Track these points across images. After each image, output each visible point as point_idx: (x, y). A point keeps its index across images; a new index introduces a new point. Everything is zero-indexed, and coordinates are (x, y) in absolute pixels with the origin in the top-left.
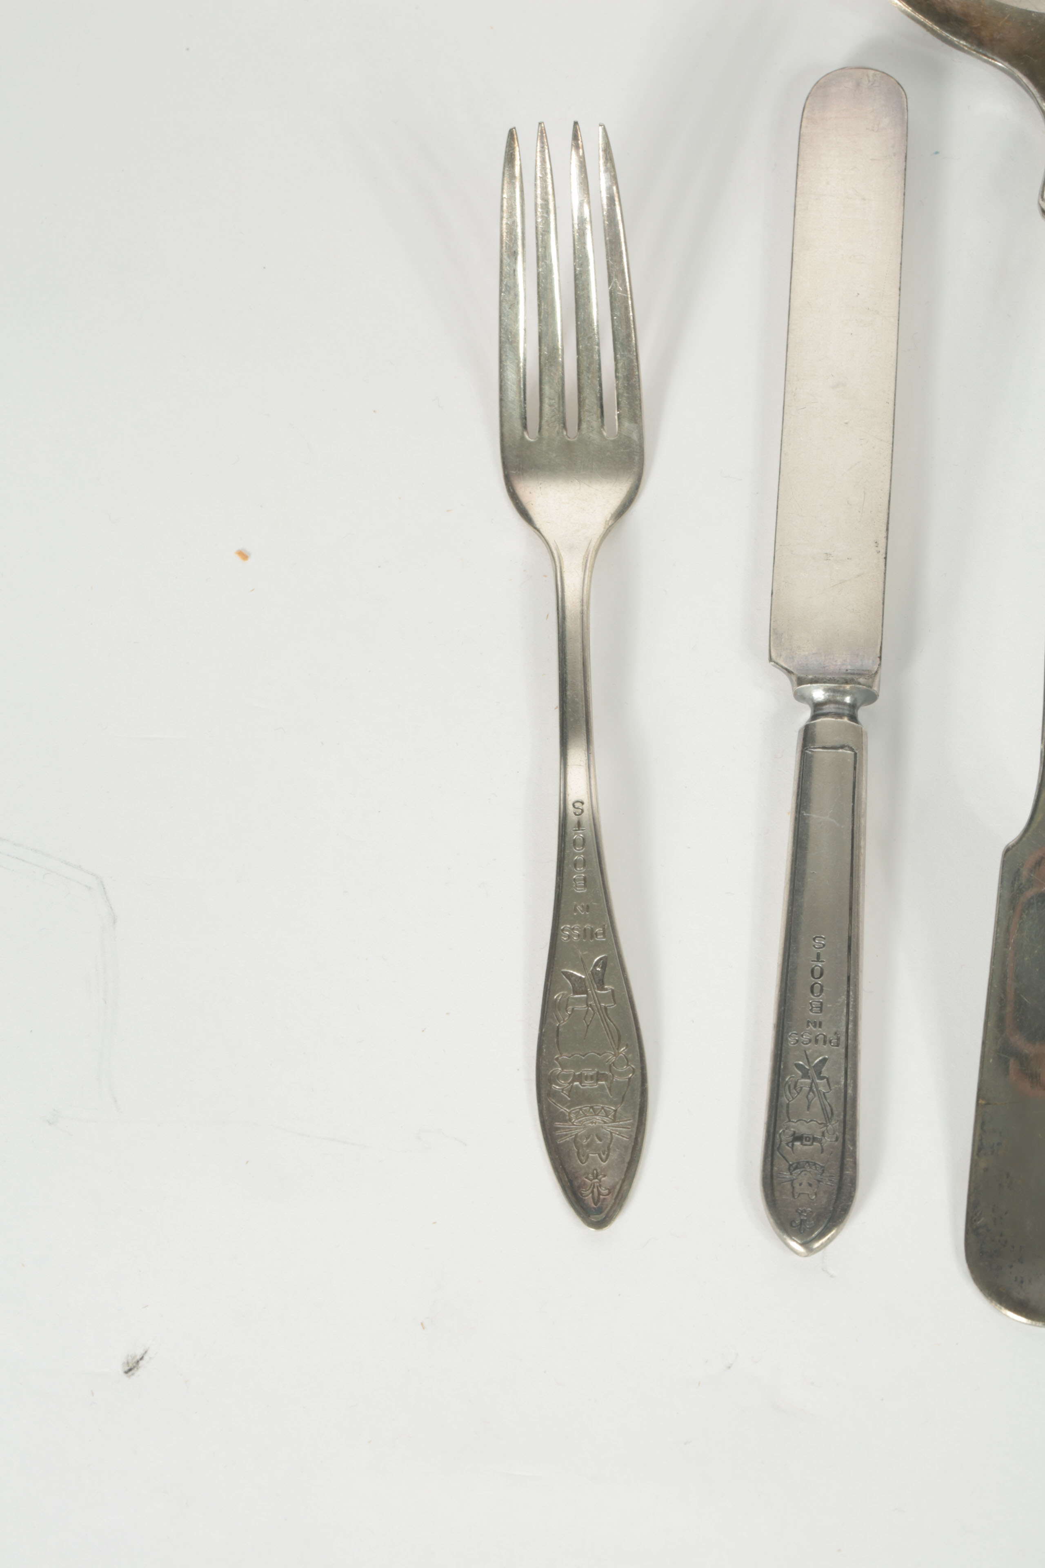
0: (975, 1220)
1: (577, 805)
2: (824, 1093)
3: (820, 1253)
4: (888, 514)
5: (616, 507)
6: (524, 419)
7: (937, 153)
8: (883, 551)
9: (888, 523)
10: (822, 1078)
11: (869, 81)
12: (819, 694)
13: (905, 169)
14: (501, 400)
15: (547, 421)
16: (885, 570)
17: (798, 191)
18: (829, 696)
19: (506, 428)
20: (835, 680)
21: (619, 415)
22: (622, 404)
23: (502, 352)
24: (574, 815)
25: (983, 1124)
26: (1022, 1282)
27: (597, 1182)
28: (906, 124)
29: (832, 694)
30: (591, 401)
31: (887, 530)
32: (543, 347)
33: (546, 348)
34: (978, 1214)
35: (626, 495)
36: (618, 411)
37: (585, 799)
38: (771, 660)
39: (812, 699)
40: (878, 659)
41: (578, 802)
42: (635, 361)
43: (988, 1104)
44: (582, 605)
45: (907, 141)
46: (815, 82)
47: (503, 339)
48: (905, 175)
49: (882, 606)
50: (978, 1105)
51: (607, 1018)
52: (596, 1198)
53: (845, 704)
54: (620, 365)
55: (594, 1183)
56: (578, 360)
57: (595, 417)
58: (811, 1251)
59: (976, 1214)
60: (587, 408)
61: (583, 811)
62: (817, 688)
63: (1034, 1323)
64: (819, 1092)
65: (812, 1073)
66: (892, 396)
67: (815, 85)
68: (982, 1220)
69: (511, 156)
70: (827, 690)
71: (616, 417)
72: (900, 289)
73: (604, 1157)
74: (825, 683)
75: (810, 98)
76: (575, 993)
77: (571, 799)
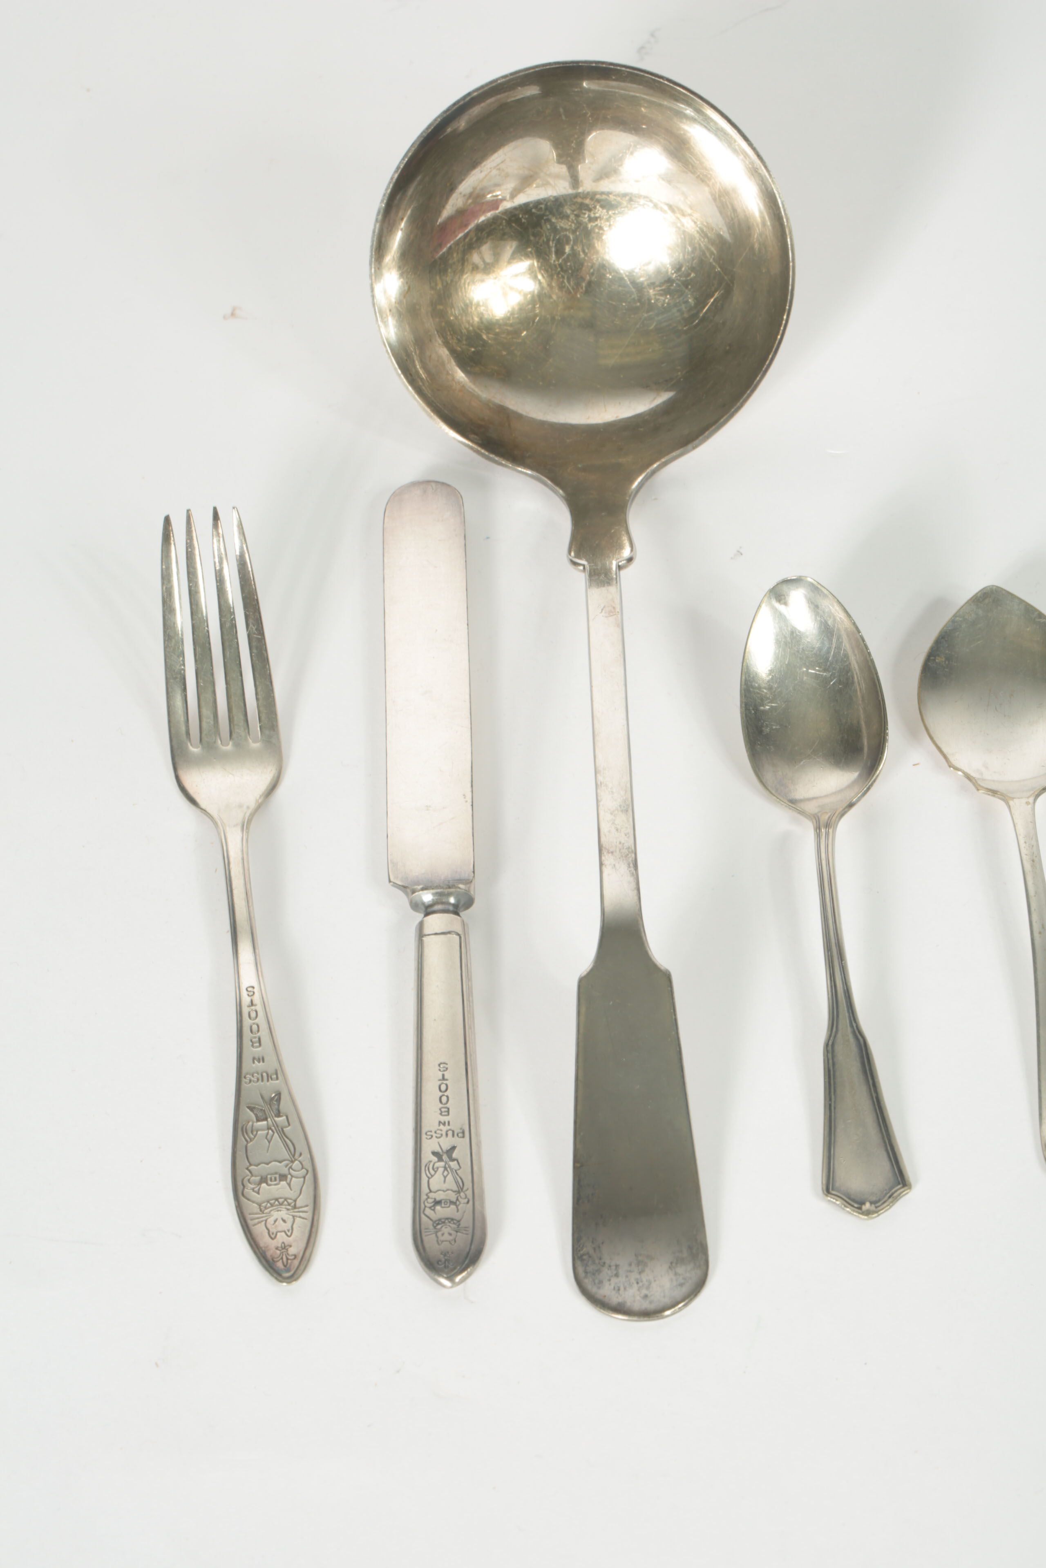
0: (579, 1251)
1: (249, 989)
2: (456, 1171)
3: (462, 1286)
4: (472, 776)
5: (263, 790)
6: (188, 733)
7: (488, 538)
8: (470, 801)
9: (472, 782)
10: (453, 1160)
11: (433, 489)
12: (427, 897)
13: (465, 545)
14: (169, 722)
15: (206, 735)
16: (473, 814)
17: (385, 566)
18: (436, 899)
19: (174, 743)
20: (440, 886)
21: (260, 727)
22: (263, 718)
23: (169, 686)
24: (247, 996)
25: (579, 1181)
26: (619, 1290)
27: (285, 1252)
28: (463, 516)
29: (439, 897)
30: (238, 716)
31: (472, 786)
32: (199, 680)
33: (201, 681)
34: (581, 1246)
35: (270, 782)
36: (259, 723)
37: (255, 984)
38: (390, 881)
39: (423, 904)
40: (472, 873)
41: (250, 987)
42: (270, 686)
43: (582, 1166)
44: (243, 854)
45: (465, 526)
46: (392, 492)
47: (168, 676)
48: (465, 549)
49: (472, 837)
50: (575, 1168)
51: (283, 1136)
52: (285, 1263)
53: (450, 904)
54: (259, 689)
55: (283, 1252)
56: (227, 688)
57: (242, 729)
58: (454, 1284)
59: (580, 1246)
60: (236, 723)
61: (254, 993)
62: (427, 893)
63: (631, 1318)
64: (452, 1170)
65: (445, 1157)
66: (468, 697)
67: (392, 495)
68: (584, 1250)
69: (167, 536)
70: (434, 894)
71: (259, 729)
72: (468, 625)
73: (289, 1234)
74: (433, 889)
75: (389, 504)
76: (258, 1120)
77: (244, 986)
